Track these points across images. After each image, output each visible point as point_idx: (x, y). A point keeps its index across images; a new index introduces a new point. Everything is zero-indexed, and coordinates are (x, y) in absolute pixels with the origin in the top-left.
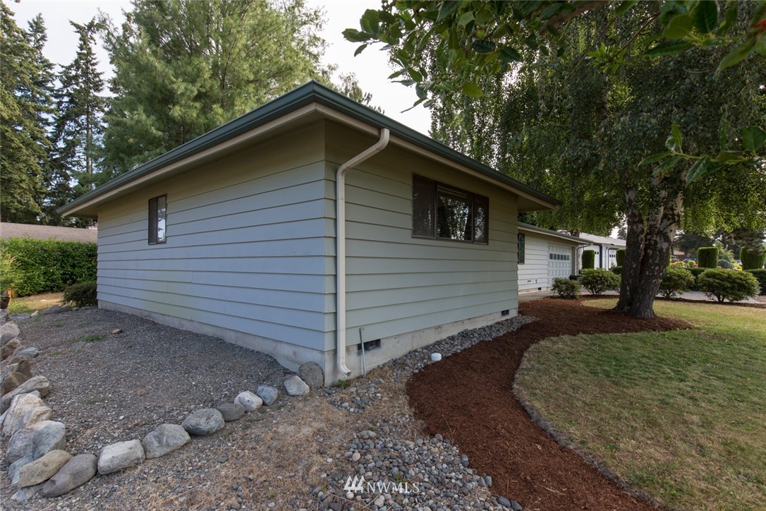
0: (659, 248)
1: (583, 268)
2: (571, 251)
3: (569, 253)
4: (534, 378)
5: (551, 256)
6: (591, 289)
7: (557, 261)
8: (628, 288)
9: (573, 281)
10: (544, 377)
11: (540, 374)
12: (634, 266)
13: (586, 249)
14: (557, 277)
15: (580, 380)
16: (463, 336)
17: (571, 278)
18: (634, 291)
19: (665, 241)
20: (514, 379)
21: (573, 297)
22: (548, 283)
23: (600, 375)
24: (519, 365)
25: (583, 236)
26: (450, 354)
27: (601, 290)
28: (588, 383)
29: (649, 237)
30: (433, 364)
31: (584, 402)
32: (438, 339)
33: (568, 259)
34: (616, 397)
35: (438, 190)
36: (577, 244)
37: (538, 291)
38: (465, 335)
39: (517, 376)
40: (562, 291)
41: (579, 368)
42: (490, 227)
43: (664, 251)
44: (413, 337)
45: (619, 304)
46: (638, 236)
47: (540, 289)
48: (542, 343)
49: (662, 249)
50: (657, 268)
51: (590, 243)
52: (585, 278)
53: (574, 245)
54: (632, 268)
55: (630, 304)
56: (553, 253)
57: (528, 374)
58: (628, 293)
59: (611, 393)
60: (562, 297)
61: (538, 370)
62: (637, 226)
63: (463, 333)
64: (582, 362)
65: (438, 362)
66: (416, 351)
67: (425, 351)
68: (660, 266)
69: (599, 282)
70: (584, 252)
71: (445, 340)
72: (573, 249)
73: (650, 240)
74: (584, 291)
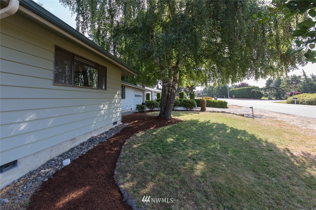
0: (172, 92)
1: (146, 100)
2: (142, 93)
3: (141, 94)
4: (126, 163)
5: (136, 96)
6: (150, 108)
7: (137, 97)
8: (163, 108)
9: (144, 105)
10: (132, 161)
11: (130, 159)
12: (165, 99)
13: (148, 93)
14: (138, 104)
15: (149, 159)
16: (90, 141)
17: (143, 104)
18: (165, 109)
19: (174, 90)
20: (115, 166)
21: (144, 112)
22: (134, 106)
23: (157, 153)
24: (119, 155)
25: (146, 88)
26: (78, 157)
27: (153, 108)
28: (153, 160)
29: (169, 88)
30: (63, 169)
31: (151, 175)
32: (73, 146)
33: (141, 97)
34: (165, 167)
35: (75, 59)
36: (145, 91)
37: (130, 110)
38: (91, 140)
39: (117, 164)
40: (139, 110)
41: (148, 150)
42: (107, 82)
43: (174, 93)
44: (51, 150)
45: (160, 114)
46: (166, 88)
47: (131, 109)
48: (131, 138)
49: (173, 92)
50: (172, 100)
51: (149, 90)
52: (148, 104)
53: (143, 91)
54: (164, 100)
55: (164, 114)
56: (136, 94)
57: (123, 162)
58: (163, 110)
59: (163, 164)
60: (140, 112)
61: (129, 157)
62: (165, 84)
63: (90, 139)
64: (149, 147)
65: (67, 166)
66: (53, 160)
67: (60, 158)
68: (173, 99)
69: (152, 105)
70: (147, 94)
71: (77, 146)
72: (143, 92)
73: (169, 89)
74: (147, 109)
